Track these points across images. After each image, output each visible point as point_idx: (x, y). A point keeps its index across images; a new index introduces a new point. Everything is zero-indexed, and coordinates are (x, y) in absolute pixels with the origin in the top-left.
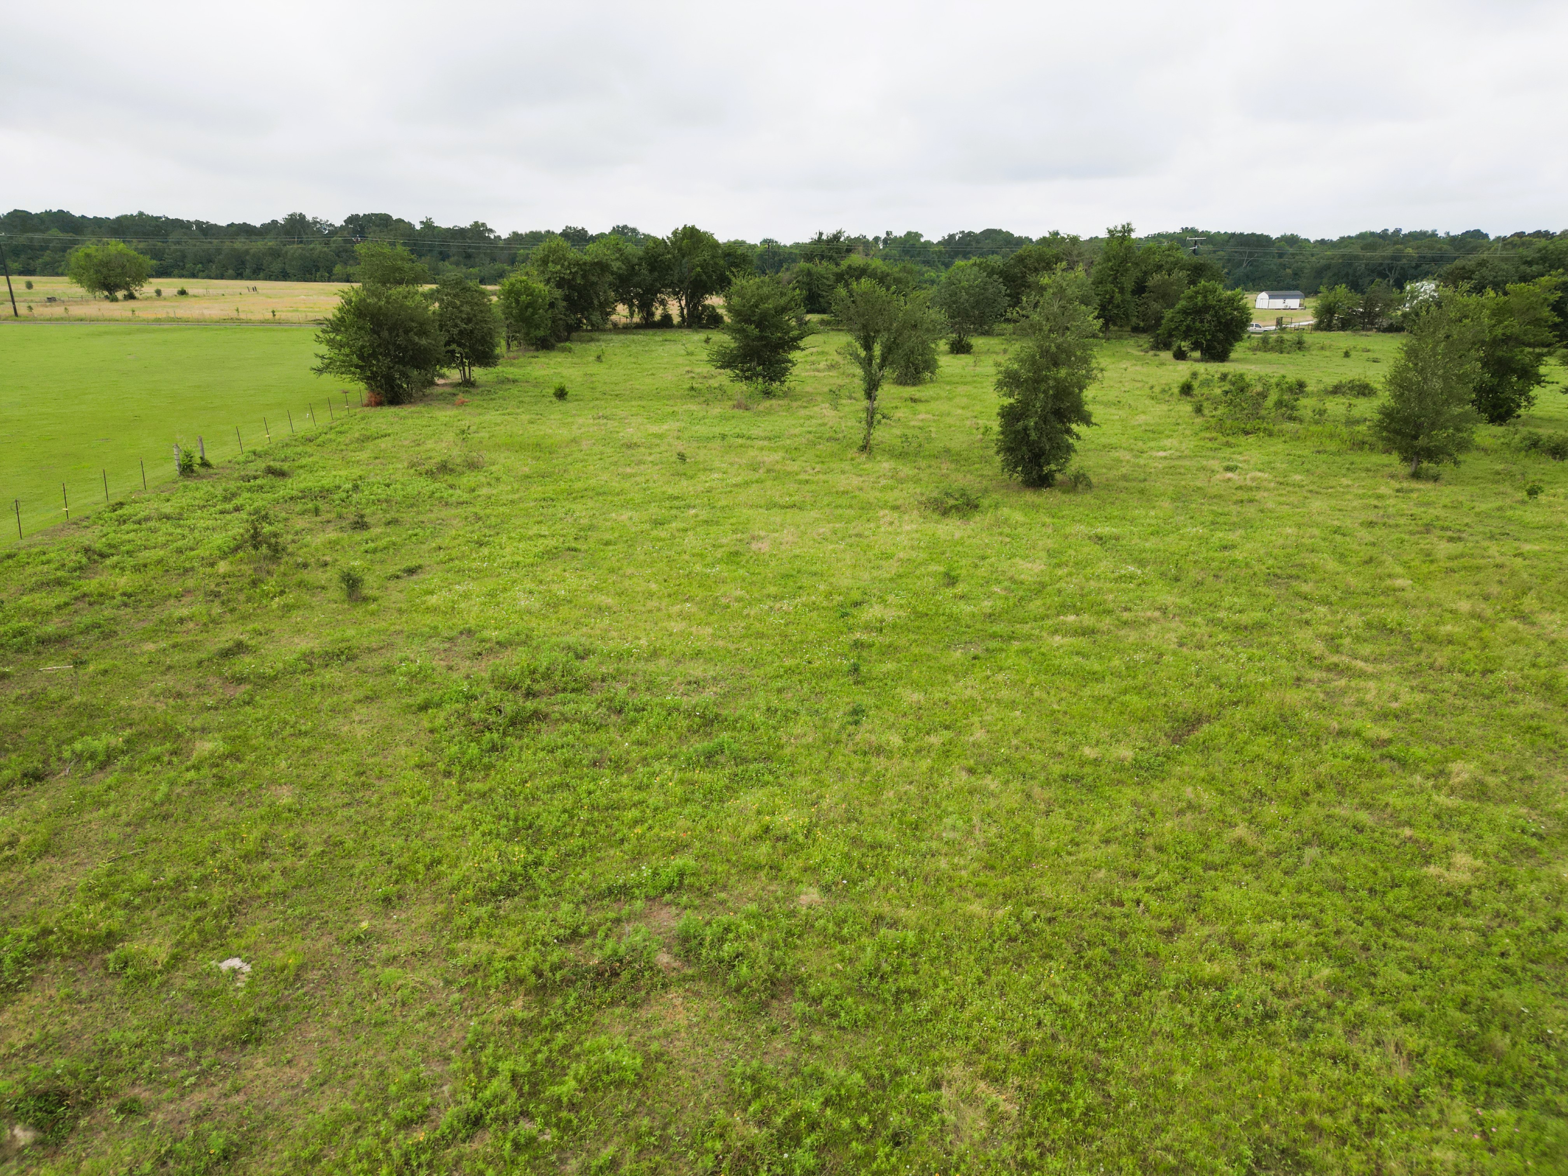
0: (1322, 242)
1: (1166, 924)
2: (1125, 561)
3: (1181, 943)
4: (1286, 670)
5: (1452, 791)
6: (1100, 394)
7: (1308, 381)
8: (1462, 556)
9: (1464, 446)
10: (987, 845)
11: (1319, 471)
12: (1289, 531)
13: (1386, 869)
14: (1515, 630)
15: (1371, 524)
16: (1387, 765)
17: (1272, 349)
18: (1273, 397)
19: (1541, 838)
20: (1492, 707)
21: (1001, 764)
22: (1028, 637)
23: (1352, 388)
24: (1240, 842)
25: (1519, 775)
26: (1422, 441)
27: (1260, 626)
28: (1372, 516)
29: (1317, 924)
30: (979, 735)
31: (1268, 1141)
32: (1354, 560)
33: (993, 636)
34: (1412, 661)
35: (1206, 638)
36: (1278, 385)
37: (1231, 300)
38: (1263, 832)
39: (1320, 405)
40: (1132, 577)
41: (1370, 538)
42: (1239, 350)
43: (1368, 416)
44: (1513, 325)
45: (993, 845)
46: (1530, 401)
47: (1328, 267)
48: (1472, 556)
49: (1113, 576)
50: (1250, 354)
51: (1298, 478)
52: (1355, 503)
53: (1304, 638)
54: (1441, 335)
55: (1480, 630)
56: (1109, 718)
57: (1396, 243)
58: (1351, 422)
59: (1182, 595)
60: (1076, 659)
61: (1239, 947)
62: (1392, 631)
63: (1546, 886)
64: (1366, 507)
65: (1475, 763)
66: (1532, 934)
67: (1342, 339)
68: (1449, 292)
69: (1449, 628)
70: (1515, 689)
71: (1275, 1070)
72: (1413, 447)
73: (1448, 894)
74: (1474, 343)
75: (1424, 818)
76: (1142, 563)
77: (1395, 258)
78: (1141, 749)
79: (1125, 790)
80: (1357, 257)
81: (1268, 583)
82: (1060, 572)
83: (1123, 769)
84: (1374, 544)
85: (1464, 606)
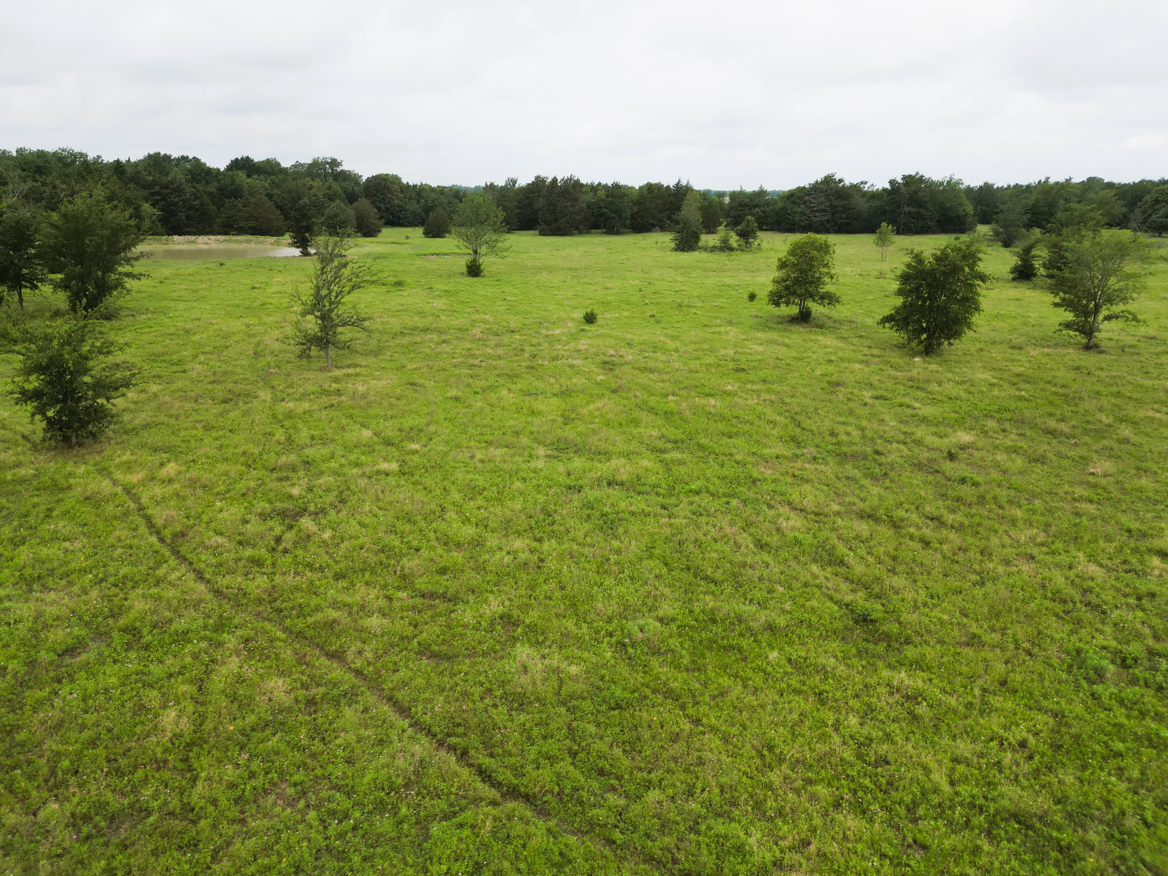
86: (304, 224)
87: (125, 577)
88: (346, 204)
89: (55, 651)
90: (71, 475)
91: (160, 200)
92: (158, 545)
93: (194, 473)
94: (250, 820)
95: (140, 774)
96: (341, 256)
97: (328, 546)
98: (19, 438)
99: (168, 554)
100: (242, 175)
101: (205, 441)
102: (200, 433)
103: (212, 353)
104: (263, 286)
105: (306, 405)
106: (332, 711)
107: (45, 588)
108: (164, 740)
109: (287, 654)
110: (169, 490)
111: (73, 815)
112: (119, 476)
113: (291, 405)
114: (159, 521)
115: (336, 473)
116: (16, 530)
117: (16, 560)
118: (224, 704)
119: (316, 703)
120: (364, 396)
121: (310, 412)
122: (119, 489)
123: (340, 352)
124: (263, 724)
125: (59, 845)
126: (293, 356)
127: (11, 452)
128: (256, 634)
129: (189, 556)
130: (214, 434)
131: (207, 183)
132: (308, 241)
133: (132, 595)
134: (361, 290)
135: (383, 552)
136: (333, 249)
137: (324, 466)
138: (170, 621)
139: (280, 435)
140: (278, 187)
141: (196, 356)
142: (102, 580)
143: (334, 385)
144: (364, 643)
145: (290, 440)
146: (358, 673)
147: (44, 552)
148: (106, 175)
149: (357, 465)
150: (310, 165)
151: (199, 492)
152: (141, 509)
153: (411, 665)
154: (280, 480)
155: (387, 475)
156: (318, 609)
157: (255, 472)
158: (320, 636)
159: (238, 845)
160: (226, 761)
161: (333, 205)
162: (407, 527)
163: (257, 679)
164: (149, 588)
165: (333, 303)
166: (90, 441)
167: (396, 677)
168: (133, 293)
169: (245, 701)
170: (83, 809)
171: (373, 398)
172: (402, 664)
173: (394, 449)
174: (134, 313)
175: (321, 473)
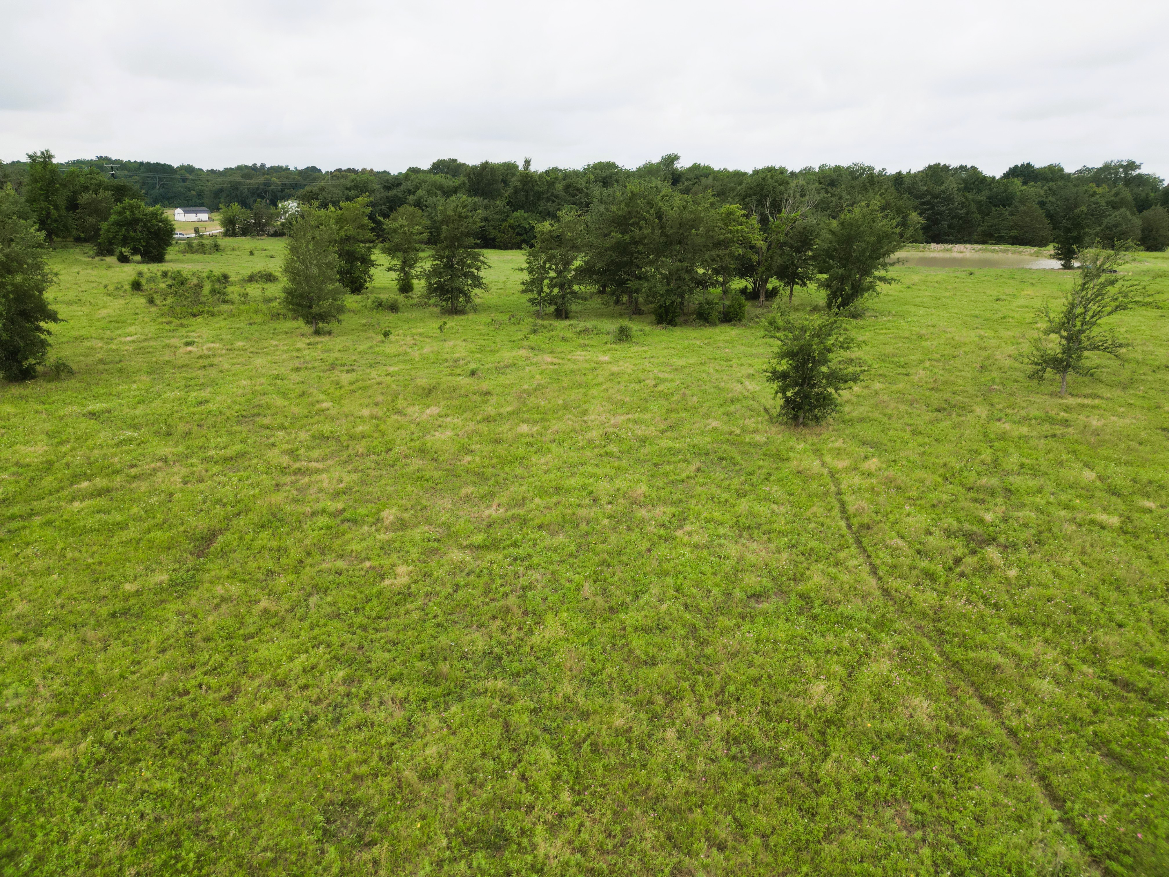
0: (212, 171)
1: (226, 691)
2: (120, 428)
3: (241, 701)
4: (267, 481)
5: (387, 530)
6: (59, 295)
7: (229, 274)
8: (357, 381)
9: (341, 310)
10: (54, 696)
11: (254, 337)
12: (245, 383)
13: (361, 592)
14: (397, 421)
15: (298, 369)
16: (346, 525)
17: (196, 251)
18: (207, 287)
19: (438, 540)
20: (396, 471)
21: (50, 624)
22: (48, 510)
23: (261, 277)
24: (265, 611)
25: (419, 507)
26: (315, 309)
27: (242, 455)
28: (297, 363)
29: (329, 646)
30: (22, 607)
31: (332, 803)
32: (293, 396)
33: (12, 518)
34: (345, 454)
35: (204, 473)
36: (208, 278)
37: (154, 215)
38: (279, 599)
39: (243, 290)
40: (130, 440)
41: (299, 379)
42: (171, 253)
43: (277, 295)
44: (350, 229)
45: (60, 694)
46: (370, 277)
47: (221, 190)
48: (363, 380)
49: (113, 442)
50: (180, 256)
51: (240, 344)
52: (284, 356)
53: (274, 456)
54: (309, 237)
55: (378, 426)
56: (141, 555)
57: (264, 174)
58: (267, 301)
59: (176, 445)
60: (98, 516)
61: (282, 684)
62: (328, 438)
63: (447, 568)
64: (292, 358)
65: (395, 508)
66: (446, 598)
67: (246, 243)
68: (306, 207)
69: (361, 428)
70: (406, 457)
71: (325, 754)
72: (310, 314)
73: (399, 594)
74: (330, 242)
75: (375, 552)
76: (136, 427)
77: (267, 184)
78: (174, 570)
79: (168, 606)
80: (240, 183)
81: (239, 423)
82: (63, 449)
83: (162, 590)
84: (303, 383)
85: (366, 412)
86: (1075, 234)
87: (812, 549)
88: (1133, 214)
89: (746, 592)
90: (792, 449)
91: (928, 209)
92: (845, 530)
93: (892, 473)
94: (866, 821)
95: (783, 726)
96: (1110, 271)
97: (1010, 584)
98: (762, 409)
99: (851, 541)
100: (1017, 182)
101: (910, 445)
102: (907, 436)
103: (938, 361)
104: (1008, 298)
105: (1024, 430)
106: (972, 758)
107: (751, 538)
108: (810, 706)
109: (939, 679)
110: (867, 482)
111: (728, 733)
112: (828, 459)
113: (1007, 426)
114: (851, 509)
115: (1039, 509)
116: (742, 484)
117: (736, 508)
118: (867, 700)
119: (957, 742)
120: (1096, 433)
121: (1026, 438)
122: (826, 471)
123: (1080, 379)
124: (898, 736)
125: (713, 751)
126: (1022, 375)
127: (753, 420)
128: (913, 646)
129: (869, 549)
130: (920, 439)
131: (979, 191)
132: (1075, 253)
133: (815, 567)
134: (1126, 312)
135: (1075, 612)
136: (1103, 264)
137: (1027, 499)
138: (839, 603)
139: (986, 455)
140: (1054, 194)
141: (922, 362)
142: (793, 546)
143: (1063, 414)
144: (1027, 704)
145: (996, 462)
146: (1012, 733)
147: (758, 508)
148: (885, 187)
149: (1066, 507)
150: (1099, 170)
151: (893, 492)
152: (839, 493)
153: (1078, 753)
154: (975, 501)
155: (1103, 528)
156: (982, 646)
157: (951, 486)
158: (978, 675)
159: (850, 838)
160: (857, 753)
161: (1116, 213)
162: (1114, 595)
163: (903, 690)
164: (829, 566)
165: (1086, 323)
166: (812, 423)
167: (1056, 757)
168: (881, 295)
169: (886, 705)
170: (735, 732)
171: (1108, 437)
172: (1066, 746)
173: (1119, 501)
174: (878, 314)
175: (1023, 506)
